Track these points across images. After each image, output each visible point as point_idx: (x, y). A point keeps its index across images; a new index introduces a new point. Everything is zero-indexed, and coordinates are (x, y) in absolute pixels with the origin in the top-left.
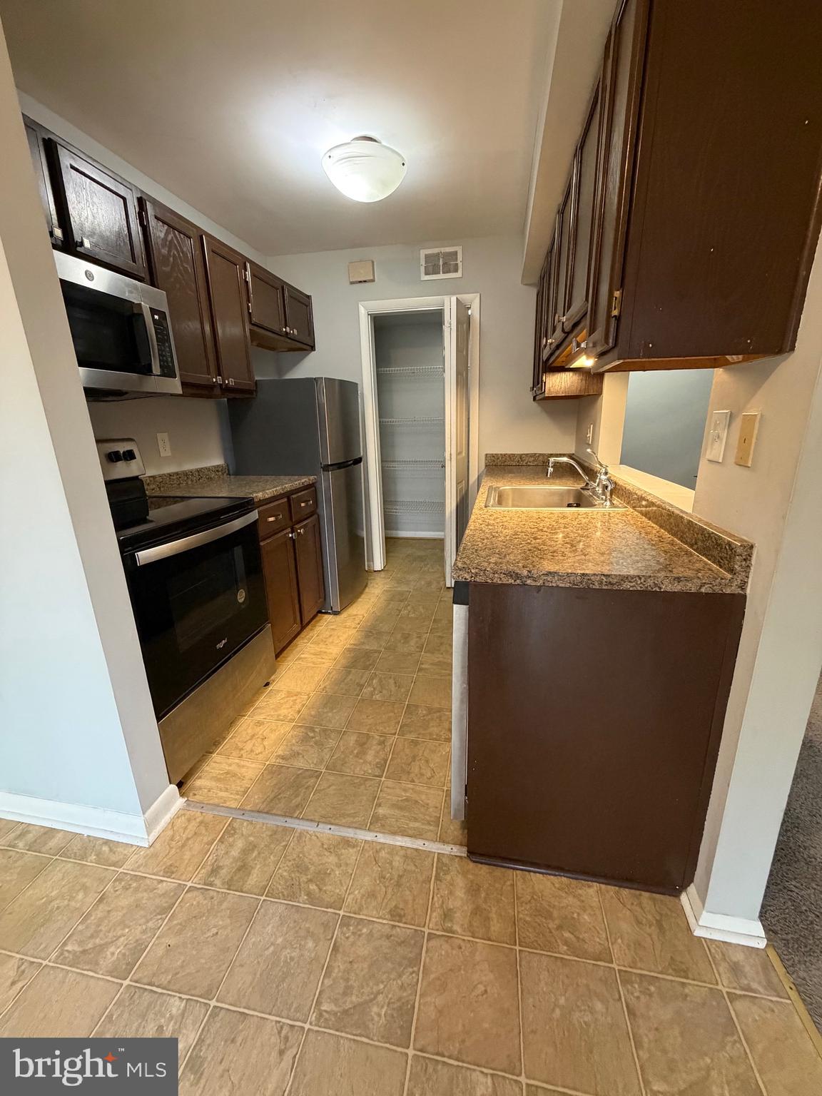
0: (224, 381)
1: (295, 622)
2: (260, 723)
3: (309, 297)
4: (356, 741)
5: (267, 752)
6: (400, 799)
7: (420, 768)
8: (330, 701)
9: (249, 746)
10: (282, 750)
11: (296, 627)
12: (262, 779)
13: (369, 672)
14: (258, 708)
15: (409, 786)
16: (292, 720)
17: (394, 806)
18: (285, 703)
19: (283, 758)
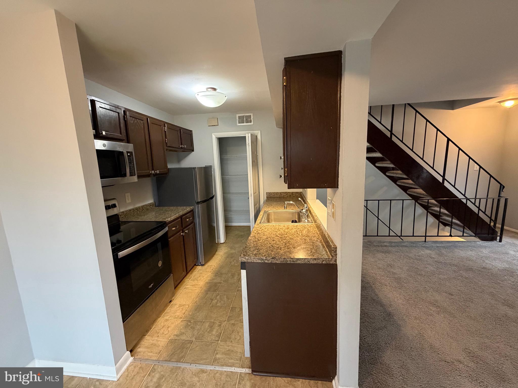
0: (155, 172)
1: (183, 271)
2: (167, 320)
3: (191, 131)
4: (209, 325)
5: (170, 333)
6: (226, 350)
7: (235, 335)
8: (198, 308)
9: (162, 331)
10: (176, 332)
11: (184, 273)
12: (167, 346)
13: (216, 293)
14: (167, 313)
15: (230, 344)
16: (181, 318)
17: (223, 353)
18: (178, 310)
19: (177, 336)
